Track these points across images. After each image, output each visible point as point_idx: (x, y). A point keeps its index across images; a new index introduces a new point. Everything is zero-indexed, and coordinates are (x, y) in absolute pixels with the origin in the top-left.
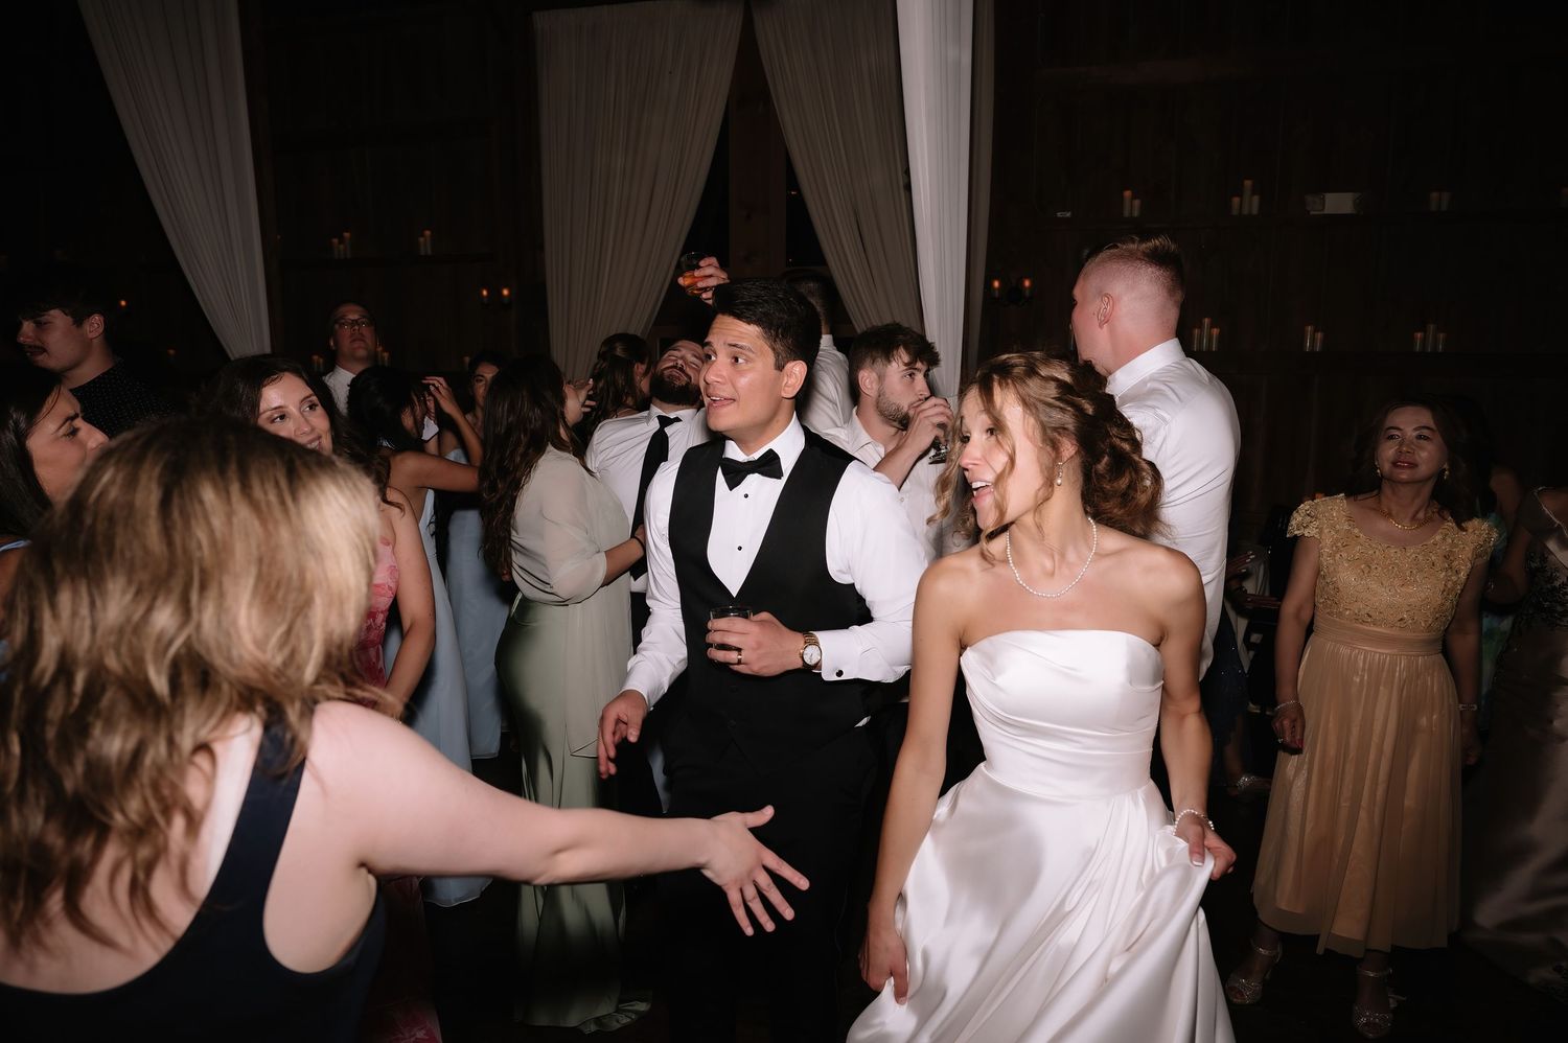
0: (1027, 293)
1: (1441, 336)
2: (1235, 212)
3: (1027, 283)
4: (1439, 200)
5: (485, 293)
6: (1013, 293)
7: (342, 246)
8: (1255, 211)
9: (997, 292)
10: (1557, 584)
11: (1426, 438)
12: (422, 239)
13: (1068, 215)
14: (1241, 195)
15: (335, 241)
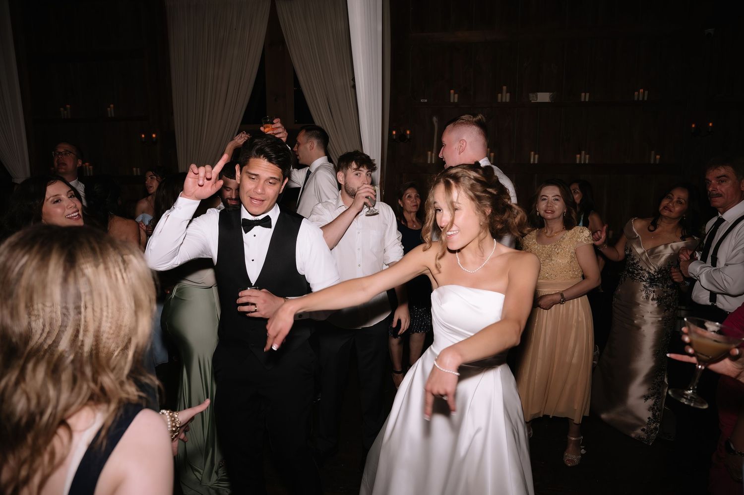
0: (408, 137)
1: (587, 156)
2: (499, 100)
3: (408, 132)
4: (585, 97)
5: (143, 136)
6: (402, 137)
7: (66, 112)
8: (508, 100)
9: (394, 136)
10: (635, 261)
11: (557, 200)
12: (109, 109)
13: (426, 101)
14: (502, 93)
15: (62, 109)
